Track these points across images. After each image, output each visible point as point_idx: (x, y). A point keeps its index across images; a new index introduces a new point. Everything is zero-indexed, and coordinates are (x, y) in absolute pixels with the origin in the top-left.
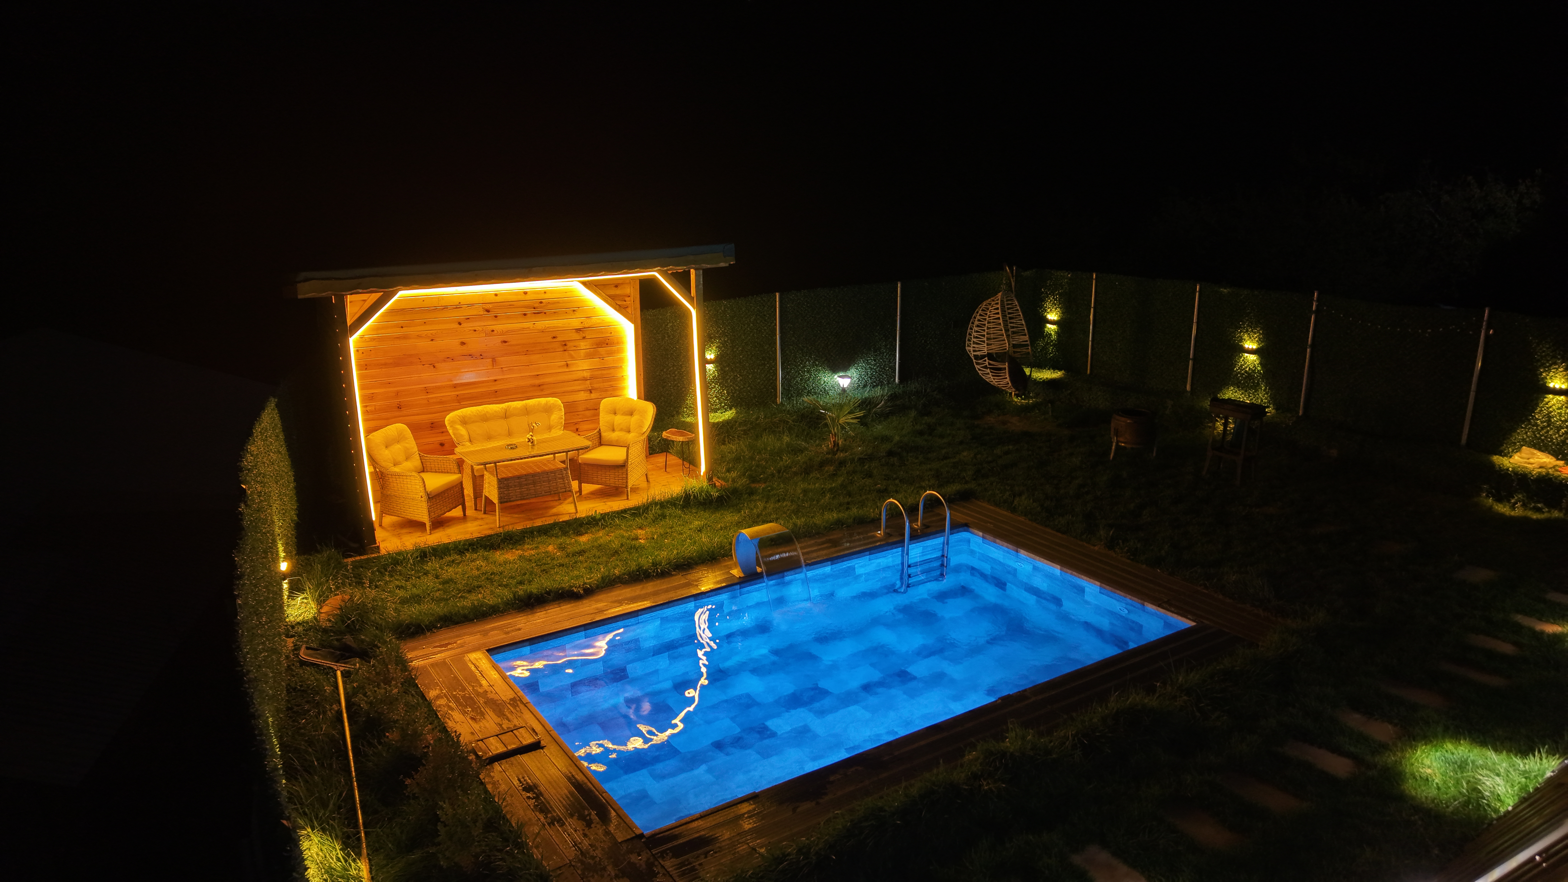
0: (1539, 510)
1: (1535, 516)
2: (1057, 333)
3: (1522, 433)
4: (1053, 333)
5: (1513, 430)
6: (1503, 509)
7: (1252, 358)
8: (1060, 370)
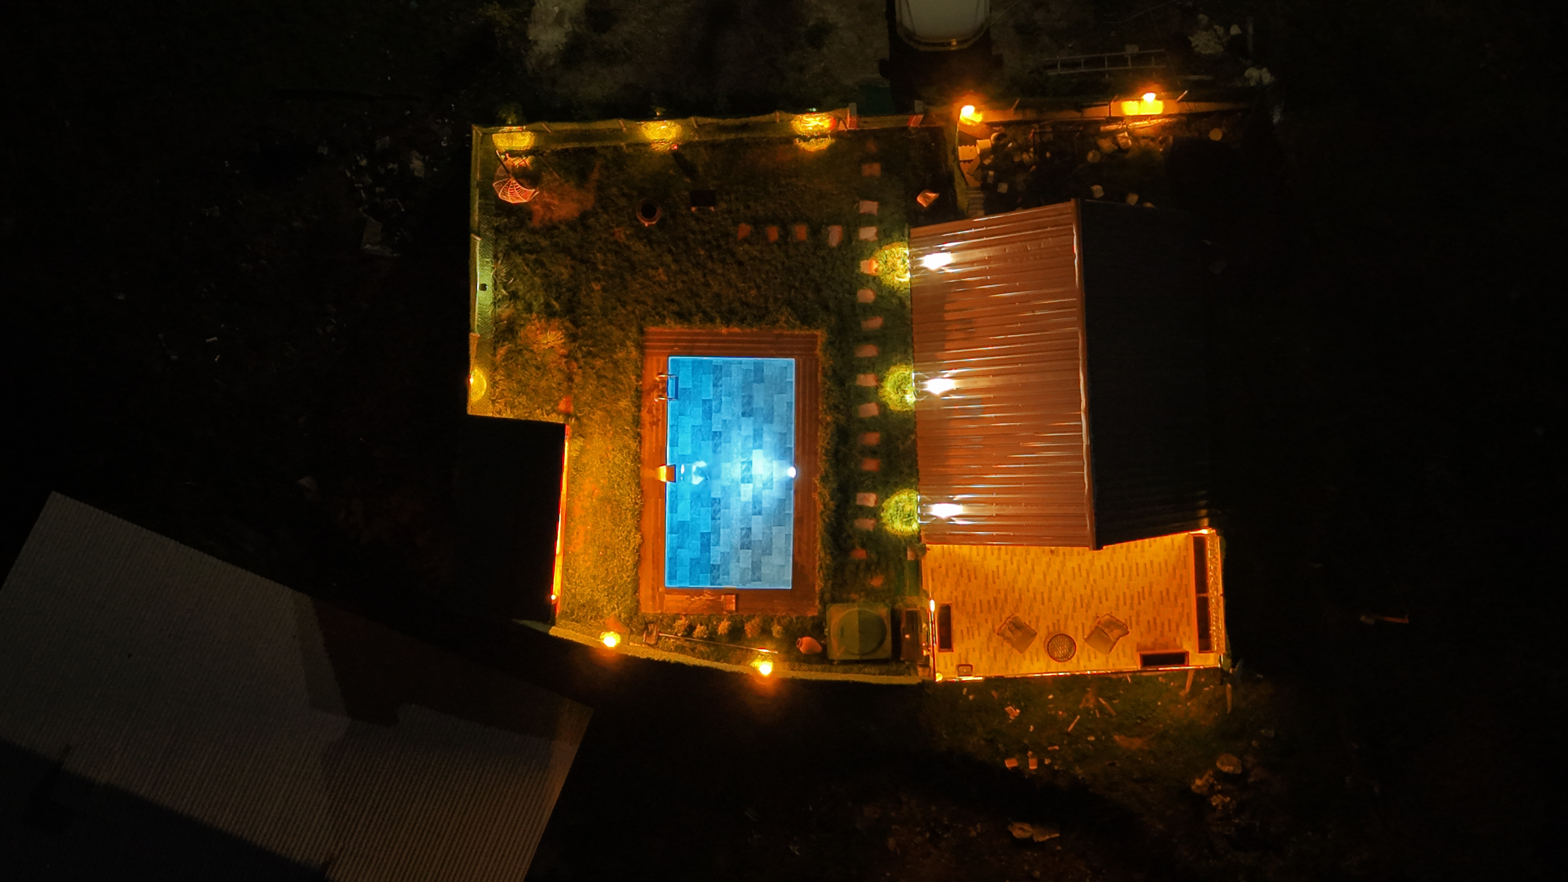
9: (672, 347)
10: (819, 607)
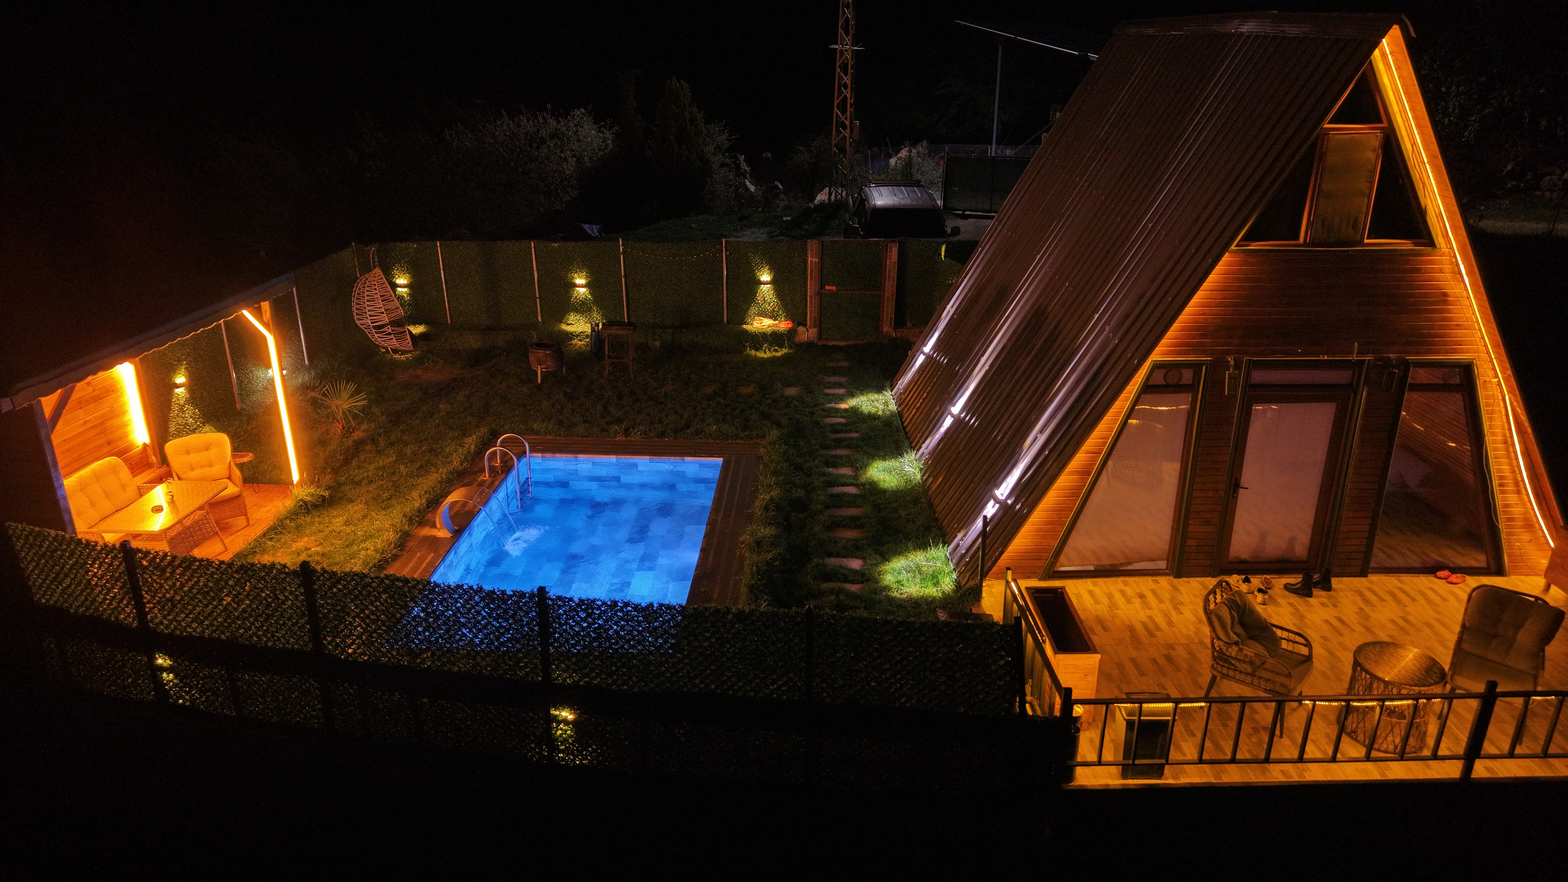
0: (776, 351)
1: (779, 354)
2: (409, 294)
3: (753, 310)
4: (405, 296)
5: (748, 309)
6: (761, 354)
7: (583, 290)
8: (420, 324)
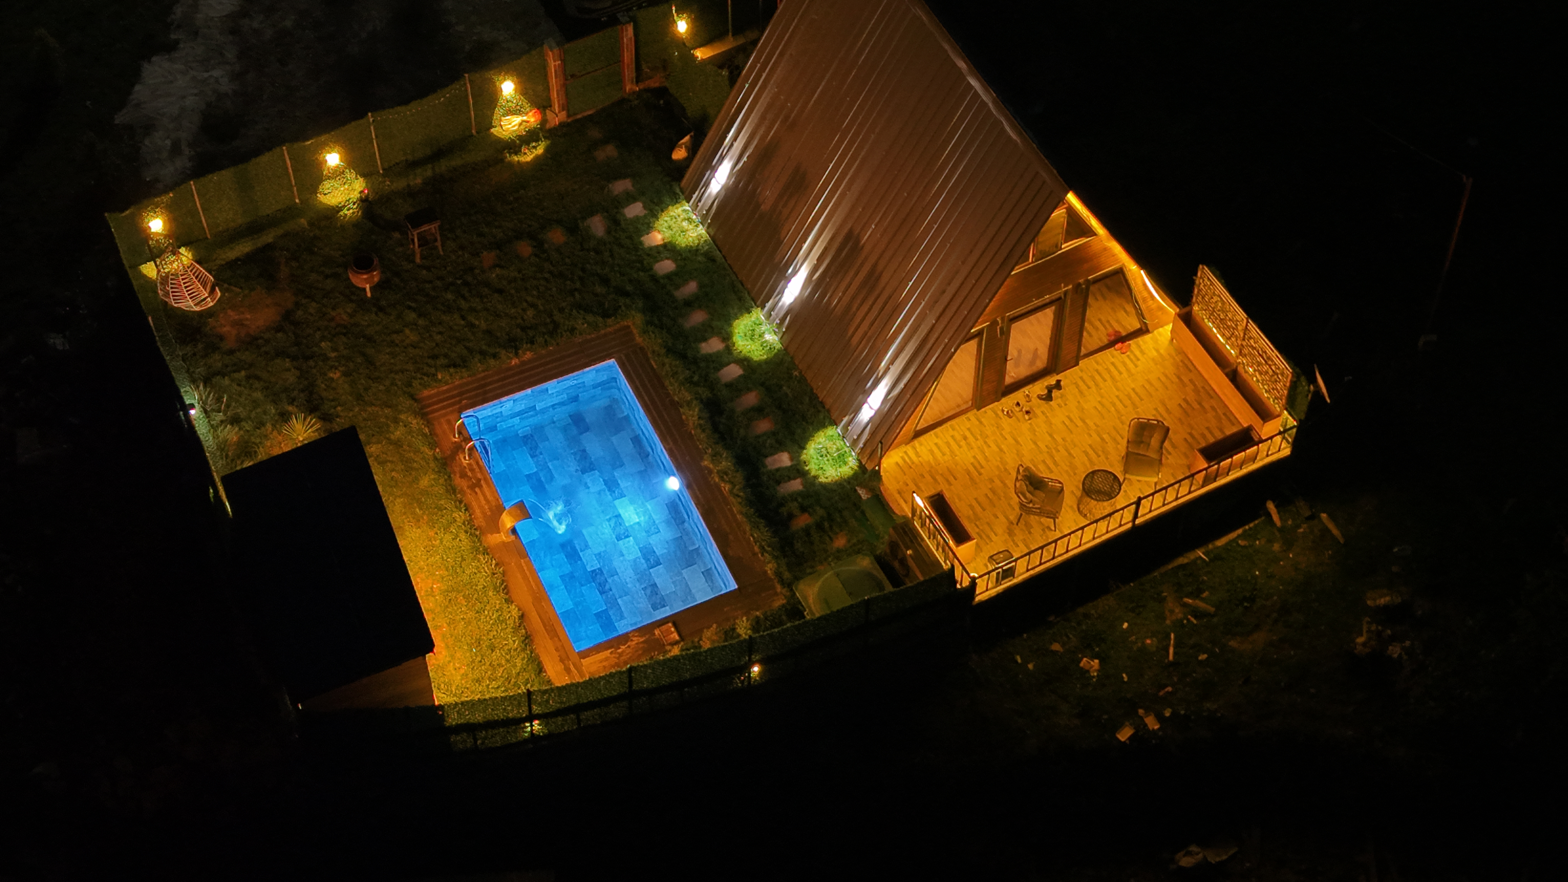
0: (536, 149)
1: (540, 151)
5: (493, 113)
6: (523, 158)
9: (460, 401)
10: (784, 591)
